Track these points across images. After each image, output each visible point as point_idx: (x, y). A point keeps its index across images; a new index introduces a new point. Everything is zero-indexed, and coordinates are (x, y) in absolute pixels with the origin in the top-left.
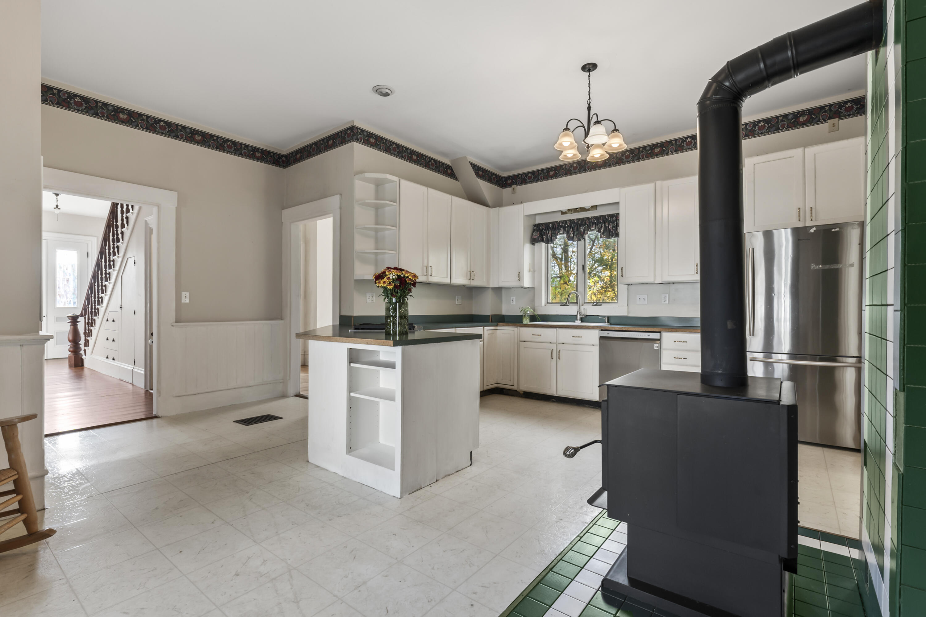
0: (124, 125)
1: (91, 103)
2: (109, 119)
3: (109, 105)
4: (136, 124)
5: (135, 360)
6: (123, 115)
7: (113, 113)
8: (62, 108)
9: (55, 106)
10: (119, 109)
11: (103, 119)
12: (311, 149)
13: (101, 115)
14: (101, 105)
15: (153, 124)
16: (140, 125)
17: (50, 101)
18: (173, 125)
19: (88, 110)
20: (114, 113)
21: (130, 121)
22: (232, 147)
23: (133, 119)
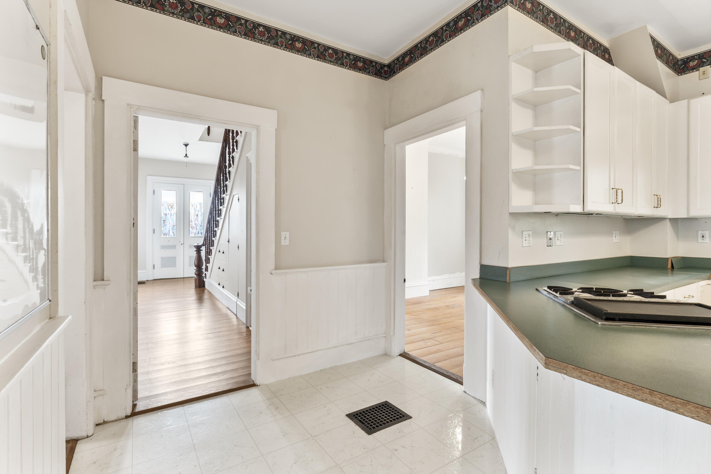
0: (222, 30)
1: (186, 4)
2: (206, 23)
3: (206, 7)
4: (233, 29)
5: (238, 293)
6: (220, 19)
7: (209, 17)
8: (156, 11)
9: (149, 8)
10: (216, 12)
11: (199, 24)
12: (426, 43)
13: (197, 18)
14: (197, 8)
15: (252, 29)
16: (238, 31)
17: (143, 3)
18: (272, 31)
19: (183, 14)
20: (211, 16)
21: (228, 26)
22: (333, 56)
23: (231, 24)
